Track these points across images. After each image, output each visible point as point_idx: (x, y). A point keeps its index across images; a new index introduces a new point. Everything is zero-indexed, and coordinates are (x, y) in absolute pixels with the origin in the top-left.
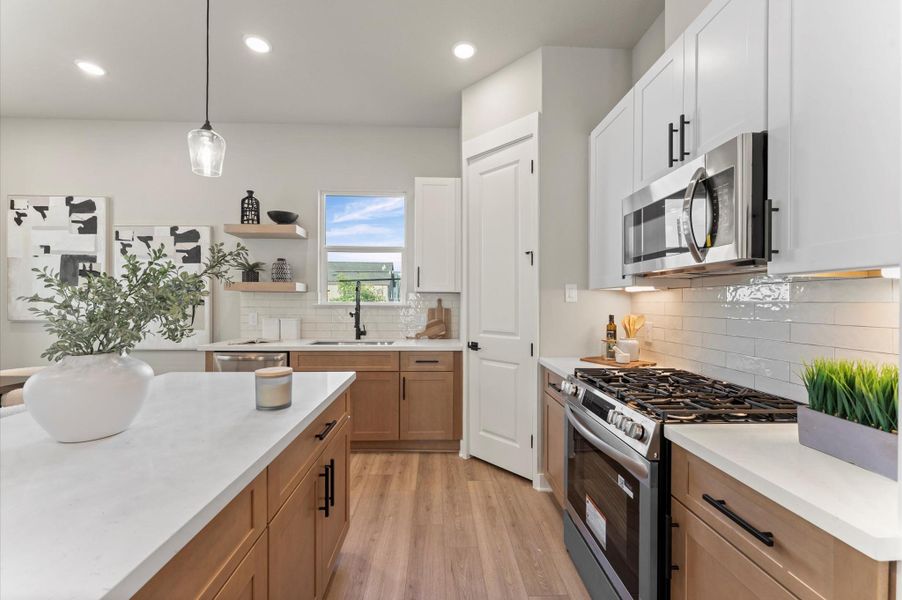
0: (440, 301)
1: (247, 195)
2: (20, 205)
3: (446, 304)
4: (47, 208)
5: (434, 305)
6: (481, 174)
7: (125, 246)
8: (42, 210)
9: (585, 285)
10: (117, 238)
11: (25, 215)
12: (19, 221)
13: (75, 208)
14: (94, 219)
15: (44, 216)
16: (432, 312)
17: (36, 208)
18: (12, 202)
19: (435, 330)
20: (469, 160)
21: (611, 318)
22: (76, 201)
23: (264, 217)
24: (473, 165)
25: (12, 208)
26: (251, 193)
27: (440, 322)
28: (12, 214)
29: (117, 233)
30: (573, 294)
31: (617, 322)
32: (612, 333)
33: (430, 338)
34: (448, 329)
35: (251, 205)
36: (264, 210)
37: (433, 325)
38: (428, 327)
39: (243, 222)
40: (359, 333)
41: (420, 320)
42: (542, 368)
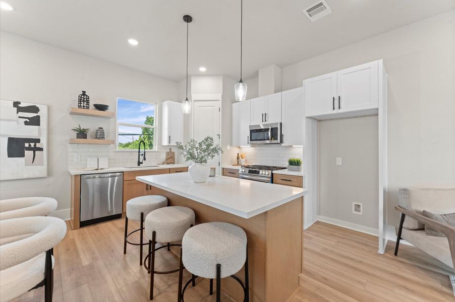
0: (170, 149)
1: (82, 93)
3: (172, 151)
5: (168, 151)
6: (200, 107)
9: (231, 145)
16: (168, 153)
19: (169, 161)
20: (195, 101)
21: (238, 154)
23: (92, 106)
26: (84, 92)
27: (171, 158)
30: (228, 147)
32: (238, 158)
33: (168, 164)
34: (174, 160)
35: (84, 99)
36: (92, 103)
37: (169, 158)
38: (167, 159)
39: (80, 107)
40: (139, 163)
41: (163, 157)
42: (223, 168)
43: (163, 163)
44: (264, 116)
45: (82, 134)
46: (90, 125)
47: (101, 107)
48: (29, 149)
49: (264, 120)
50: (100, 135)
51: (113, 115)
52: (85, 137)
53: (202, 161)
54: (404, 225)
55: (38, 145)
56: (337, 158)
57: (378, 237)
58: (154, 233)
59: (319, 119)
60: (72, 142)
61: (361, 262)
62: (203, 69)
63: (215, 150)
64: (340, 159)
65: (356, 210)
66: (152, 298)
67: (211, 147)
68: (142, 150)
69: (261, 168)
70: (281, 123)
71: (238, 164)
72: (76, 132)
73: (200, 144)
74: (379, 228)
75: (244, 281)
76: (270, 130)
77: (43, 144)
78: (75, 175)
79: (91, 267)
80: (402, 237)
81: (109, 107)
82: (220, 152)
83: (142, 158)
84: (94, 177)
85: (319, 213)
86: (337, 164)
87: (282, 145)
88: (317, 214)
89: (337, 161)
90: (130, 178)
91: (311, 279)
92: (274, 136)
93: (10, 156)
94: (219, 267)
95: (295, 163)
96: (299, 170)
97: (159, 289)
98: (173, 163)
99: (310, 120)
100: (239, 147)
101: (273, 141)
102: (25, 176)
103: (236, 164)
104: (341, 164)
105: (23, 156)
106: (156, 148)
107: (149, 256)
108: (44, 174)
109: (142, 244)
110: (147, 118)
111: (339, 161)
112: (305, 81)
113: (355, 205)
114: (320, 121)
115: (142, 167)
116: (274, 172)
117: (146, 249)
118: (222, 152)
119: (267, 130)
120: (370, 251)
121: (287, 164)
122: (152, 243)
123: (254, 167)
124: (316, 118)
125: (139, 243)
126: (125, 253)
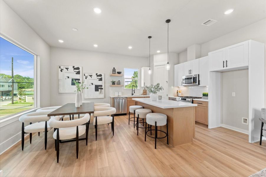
0: (145, 88)
2: (62, 67)
4: (68, 68)
5: (144, 89)
6: (158, 68)
7: (86, 77)
8: (67, 69)
9: (174, 86)
10: (85, 75)
11: (63, 70)
12: (61, 71)
13: (75, 69)
14: (79, 71)
15: (68, 70)
16: (144, 90)
17: (66, 68)
18: (60, 67)
20: (155, 66)
22: (75, 67)
23: (116, 73)
24: (156, 67)
25: (60, 68)
26: (114, 68)
28: (60, 69)
29: (85, 74)
30: (172, 87)
31: (178, 91)
32: (177, 93)
33: (144, 95)
34: (146, 93)
35: (114, 70)
36: (116, 71)
37: (144, 93)
38: (143, 93)
39: (113, 73)
40: (132, 94)
41: (142, 92)
42: (169, 98)
43: (142, 95)
44: (190, 71)
45: (114, 83)
46: (116, 80)
47: (119, 73)
48: (100, 89)
49: (190, 73)
50: (119, 83)
51: (123, 75)
52: (114, 84)
53: (155, 93)
54: (263, 128)
55: (102, 87)
56: (233, 93)
57: (248, 135)
58: (138, 115)
59: (222, 71)
60: (111, 86)
61: (233, 143)
62: (158, 52)
63: (160, 89)
64: (235, 93)
65: (244, 122)
66: (138, 135)
67: (159, 88)
68: (133, 89)
69: (187, 97)
70: (199, 75)
71: (177, 95)
72: (112, 83)
73: (155, 86)
74: (249, 130)
75: (166, 133)
76: (192, 78)
77: (103, 87)
78: (113, 98)
79: (120, 126)
80: (263, 135)
81: (122, 73)
82: (162, 89)
83: (133, 92)
84: (117, 99)
85: (222, 122)
86: (233, 96)
87: (200, 86)
88: (221, 123)
89: (233, 94)
90: (129, 100)
91: (199, 142)
92: (195, 81)
93: (95, 91)
94: (156, 122)
95: (205, 95)
96: (207, 99)
97: (140, 134)
98: (146, 95)
99: (214, 73)
100: (178, 87)
101: (194, 84)
102: (99, 98)
103: (176, 95)
104: (235, 96)
105: (98, 91)
106: (138, 88)
107: (137, 124)
108: (103, 97)
109: (134, 121)
110: (134, 72)
111: (234, 94)
112: (209, 53)
113: (244, 119)
114: (222, 72)
115: (133, 96)
116: (193, 99)
117: (136, 122)
118: (163, 89)
119: (191, 78)
120: (244, 141)
121: (201, 96)
122: (138, 118)
123: (185, 97)
124: (220, 71)
125: (134, 120)
126: (129, 124)
